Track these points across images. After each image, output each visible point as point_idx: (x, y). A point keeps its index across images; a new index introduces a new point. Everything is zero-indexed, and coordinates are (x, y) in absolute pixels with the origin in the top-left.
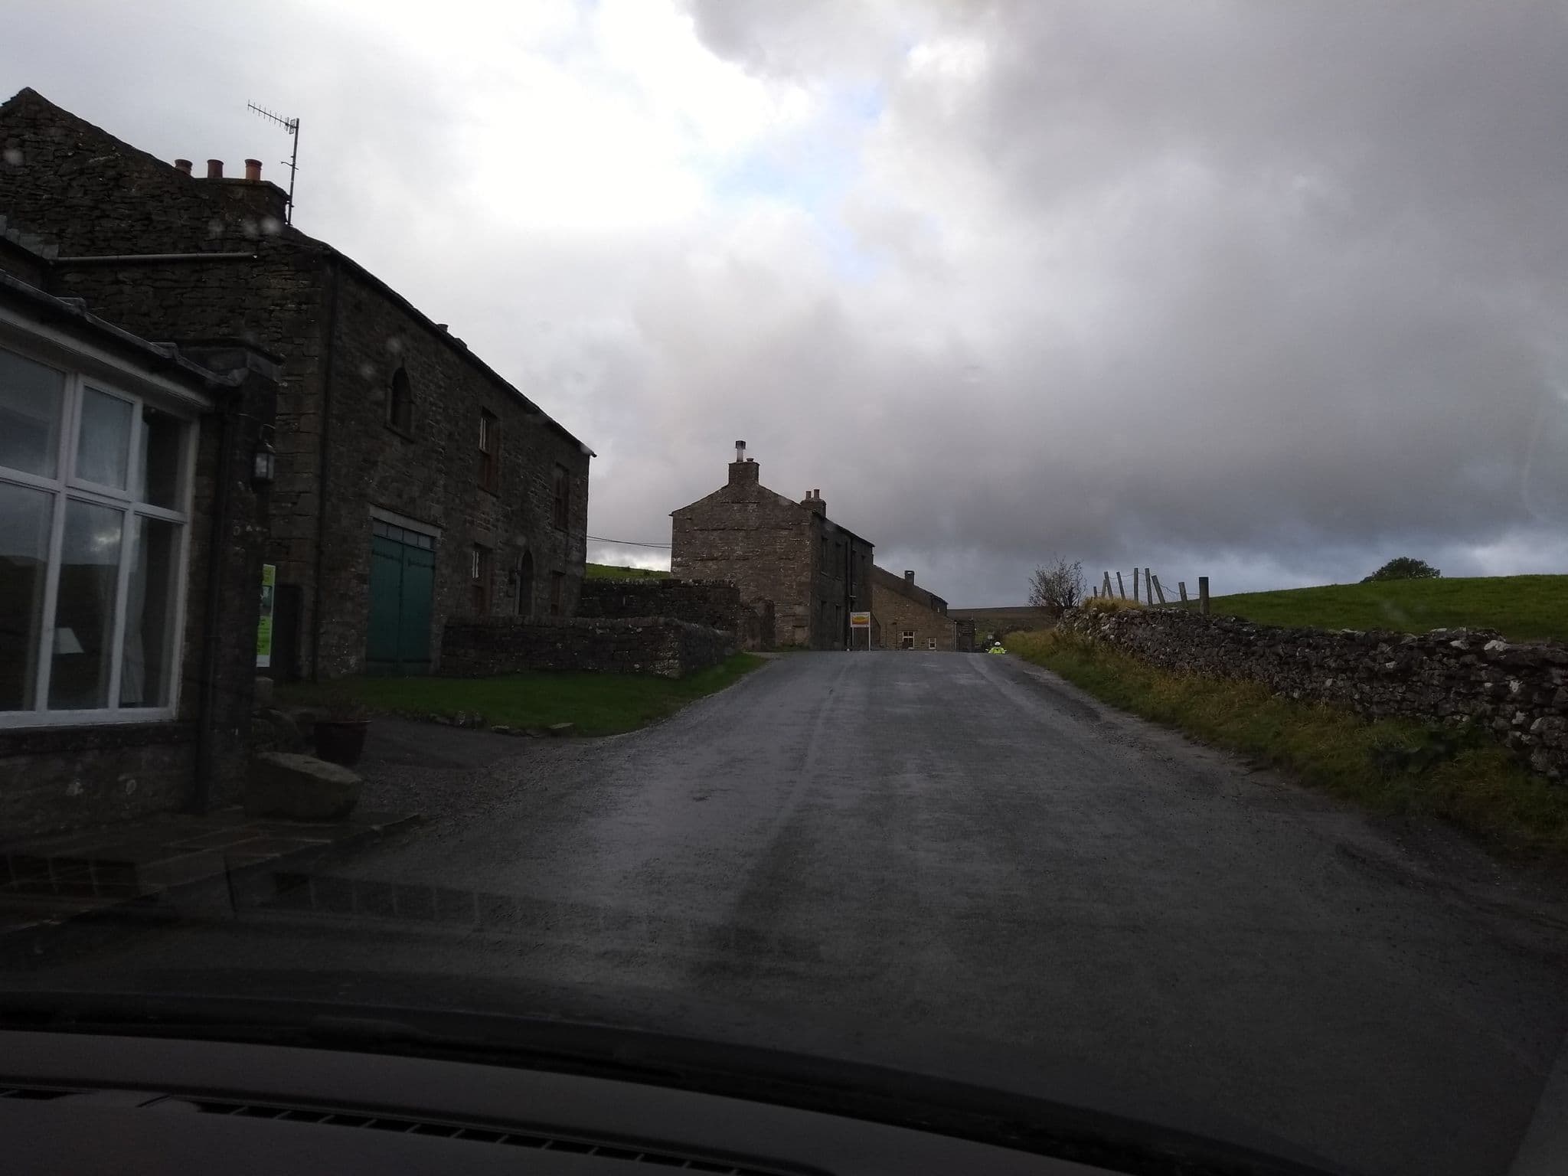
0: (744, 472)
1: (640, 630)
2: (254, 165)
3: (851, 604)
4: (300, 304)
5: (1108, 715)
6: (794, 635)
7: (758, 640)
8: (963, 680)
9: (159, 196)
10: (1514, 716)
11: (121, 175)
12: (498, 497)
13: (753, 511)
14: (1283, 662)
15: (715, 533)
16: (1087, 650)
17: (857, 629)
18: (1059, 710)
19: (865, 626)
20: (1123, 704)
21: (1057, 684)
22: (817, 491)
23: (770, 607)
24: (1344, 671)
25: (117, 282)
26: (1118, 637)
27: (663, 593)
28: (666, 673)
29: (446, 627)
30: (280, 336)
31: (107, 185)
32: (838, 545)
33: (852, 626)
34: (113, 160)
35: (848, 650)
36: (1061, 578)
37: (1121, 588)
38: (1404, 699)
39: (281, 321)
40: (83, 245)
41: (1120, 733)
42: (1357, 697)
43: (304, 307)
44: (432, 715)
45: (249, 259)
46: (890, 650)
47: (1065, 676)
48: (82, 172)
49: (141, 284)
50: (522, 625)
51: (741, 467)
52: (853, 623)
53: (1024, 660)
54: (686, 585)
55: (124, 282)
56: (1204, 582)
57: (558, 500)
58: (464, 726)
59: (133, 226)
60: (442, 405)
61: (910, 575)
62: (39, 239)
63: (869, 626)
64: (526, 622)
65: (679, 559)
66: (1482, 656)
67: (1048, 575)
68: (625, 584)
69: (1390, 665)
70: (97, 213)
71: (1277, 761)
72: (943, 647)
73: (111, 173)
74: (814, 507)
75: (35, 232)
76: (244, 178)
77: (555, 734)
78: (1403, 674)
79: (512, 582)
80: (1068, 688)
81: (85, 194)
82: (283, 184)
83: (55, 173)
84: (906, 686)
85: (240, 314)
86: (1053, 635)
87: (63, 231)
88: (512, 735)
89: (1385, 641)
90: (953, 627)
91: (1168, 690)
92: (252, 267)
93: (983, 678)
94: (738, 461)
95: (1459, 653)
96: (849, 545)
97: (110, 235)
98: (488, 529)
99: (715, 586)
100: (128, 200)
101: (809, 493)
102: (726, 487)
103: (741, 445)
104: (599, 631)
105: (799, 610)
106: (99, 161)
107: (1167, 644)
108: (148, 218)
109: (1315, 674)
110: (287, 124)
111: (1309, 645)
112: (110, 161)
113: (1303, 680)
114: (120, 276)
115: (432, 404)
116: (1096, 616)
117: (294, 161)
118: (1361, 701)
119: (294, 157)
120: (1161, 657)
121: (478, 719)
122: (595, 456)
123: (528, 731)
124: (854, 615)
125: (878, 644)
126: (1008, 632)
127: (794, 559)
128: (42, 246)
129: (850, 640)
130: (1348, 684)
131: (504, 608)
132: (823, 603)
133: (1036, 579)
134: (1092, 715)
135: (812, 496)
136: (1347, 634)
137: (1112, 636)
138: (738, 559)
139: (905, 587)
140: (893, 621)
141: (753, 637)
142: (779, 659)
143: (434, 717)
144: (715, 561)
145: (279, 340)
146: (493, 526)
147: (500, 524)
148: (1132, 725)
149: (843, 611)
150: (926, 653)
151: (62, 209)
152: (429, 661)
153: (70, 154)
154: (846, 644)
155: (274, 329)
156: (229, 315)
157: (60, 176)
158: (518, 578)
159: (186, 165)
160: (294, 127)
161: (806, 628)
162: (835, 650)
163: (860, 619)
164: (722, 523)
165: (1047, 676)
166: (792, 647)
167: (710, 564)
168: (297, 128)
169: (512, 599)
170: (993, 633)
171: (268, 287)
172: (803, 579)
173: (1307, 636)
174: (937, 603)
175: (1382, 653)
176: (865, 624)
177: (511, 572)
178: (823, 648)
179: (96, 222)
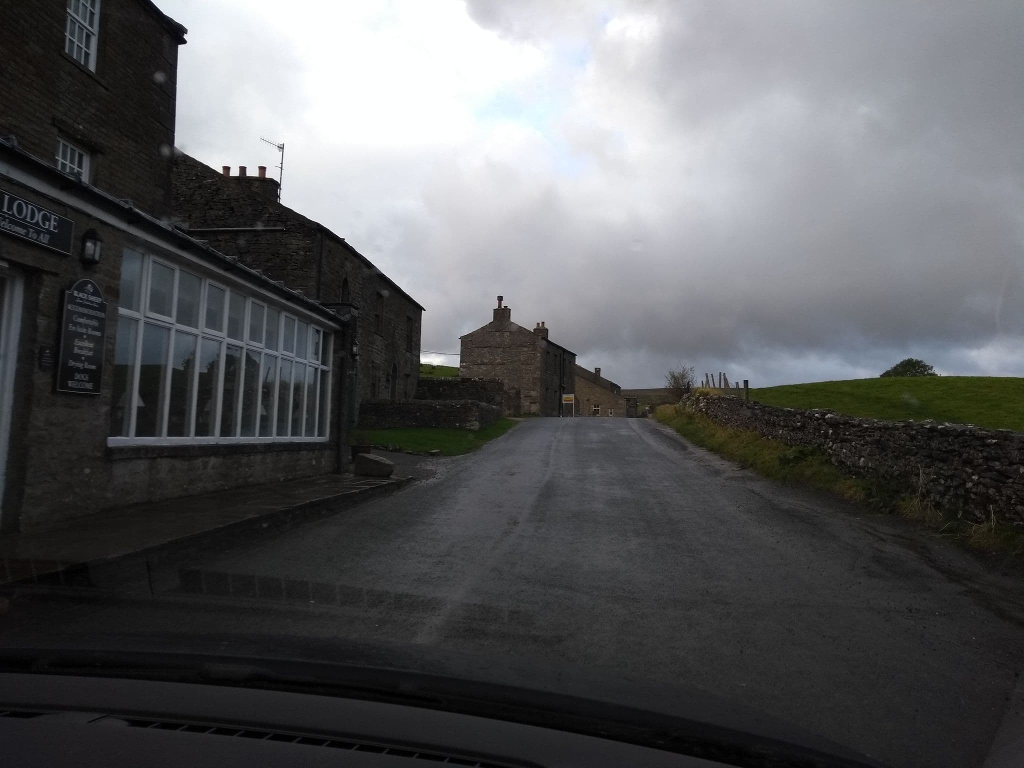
0: (502, 314)
1: (459, 406)
2: (262, 169)
3: (563, 390)
4: (306, 252)
5: (691, 448)
6: (530, 408)
7: (512, 411)
8: (624, 432)
9: (238, 199)
10: (829, 444)
11: (219, 189)
12: (382, 337)
13: (508, 336)
14: (767, 423)
15: (486, 349)
16: (690, 417)
17: (567, 404)
18: (668, 447)
19: (571, 402)
20: (700, 444)
21: (673, 435)
22: (543, 323)
23: (518, 393)
24: (786, 427)
25: (218, 240)
26: (706, 410)
27: (463, 385)
28: (472, 428)
29: (361, 405)
30: (296, 267)
31: (212, 193)
32: (556, 356)
33: (563, 402)
34: (216, 181)
35: (561, 416)
36: (683, 376)
37: (714, 383)
38: (802, 438)
39: (297, 260)
40: (201, 223)
41: (693, 455)
42: (789, 438)
43: (308, 253)
44: (377, 446)
45: (282, 230)
46: (585, 416)
47: (677, 431)
48: (200, 187)
49: (229, 242)
50: (399, 404)
51: (501, 311)
52: (564, 401)
53: (659, 422)
54: (475, 381)
55: (221, 241)
56: (746, 382)
57: (407, 336)
58: (391, 451)
59: (225, 214)
60: (360, 293)
61: (598, 371)
62: (179, 219)
63: (573, 402)
64: (401, 402)
65: (464, 364)
66: (824, 420)
67: (676, 374)
68: (441, 380)
69: (799, 424)
70: (207, 207)
71: (752, 465)
72: (618, 415)
73: (214, 188)
74: (541, 331)
75: (177, 216)
76: (257, 176)
77: (433, 455)
78: (802, 428)
79: (388, 380)
80: (678, 437)
81: (202, 198)
82: (277, 179)
83: (187, 188)
84: (594, 436)
85: (278, 257)
86: (675, 408)
87: (190, 215)
88: (414, 455)
89: (799, 414)
90: (623, 402)
91: (722, 435)
92: (283, 234)
93: (634, 431)
94: (499, 307)
95: (818, 419)
96: (562, 355)
97: (214, 217)
98: (378, 353)
99: (491, 381)
100: (222, 201)
101: (538, 324)
102: (492, 322)
103: (500, 299)
104: (438, 407)
105: (533, 393)
106: (208, 182)
107: (726, 414)
108: (232, 209)
109: (777, 428)
110: (278, 147)
111: (776, 415)
112: (213, 182)
113: (772, 431)
114: (220, 238)
115: (357, 293)
116: (698, 398)
117: (282, 165)
118: (790, 440)
119: (282, 164)
120: (723, 420)
121: (398, 448)
122: (425, 310)
123: (420, 453)
124: (564, 396)
125: (578, 413)
126: (659, 405)
127: (530, 364)
128: (181, 223)
129: (562, 410)
130: (787, 432)
131: (385, 395)
132: (547, 389)
133: (669, 377)
134: (684, 448)
135: (541, 325)
136: (789, 410)
137: (704, 410)
138: (499, 364)
139: (595, 378)
140: (586, 399)
141: (509, 409)
142: (524, 421)
143: (378, 447)
144: (485, 365)
145: (296, 269)
146: (380, 352)
147: (383, 351)
148: (701, 452)
149: (558, 394)
150: (606, 418)
151: (190, 205)
152: (354, 422)
153: (194, 178)
154: (560, 413)
155: (294, 264)
156: (272, 257)
157: (189, 189)
158: (390, 378)
159: (227, 169)
160: (281, 148)
161: (537, 404)
162: (554, 416)
163: (568, 398)
164: (489, 343)
165: (669, 431)
166: (529, 415)
167: (482, 367)
168: (283, 148)
169: (388, 389)
170: (649, 406)
171: (291, 244)
172: (536, 376)
173: (776, 411)
174: (614, 387)
175: (797, 419)
176: (570, 401)
177: (388, 375)
178: (547, 415)
179: (207, 212)
